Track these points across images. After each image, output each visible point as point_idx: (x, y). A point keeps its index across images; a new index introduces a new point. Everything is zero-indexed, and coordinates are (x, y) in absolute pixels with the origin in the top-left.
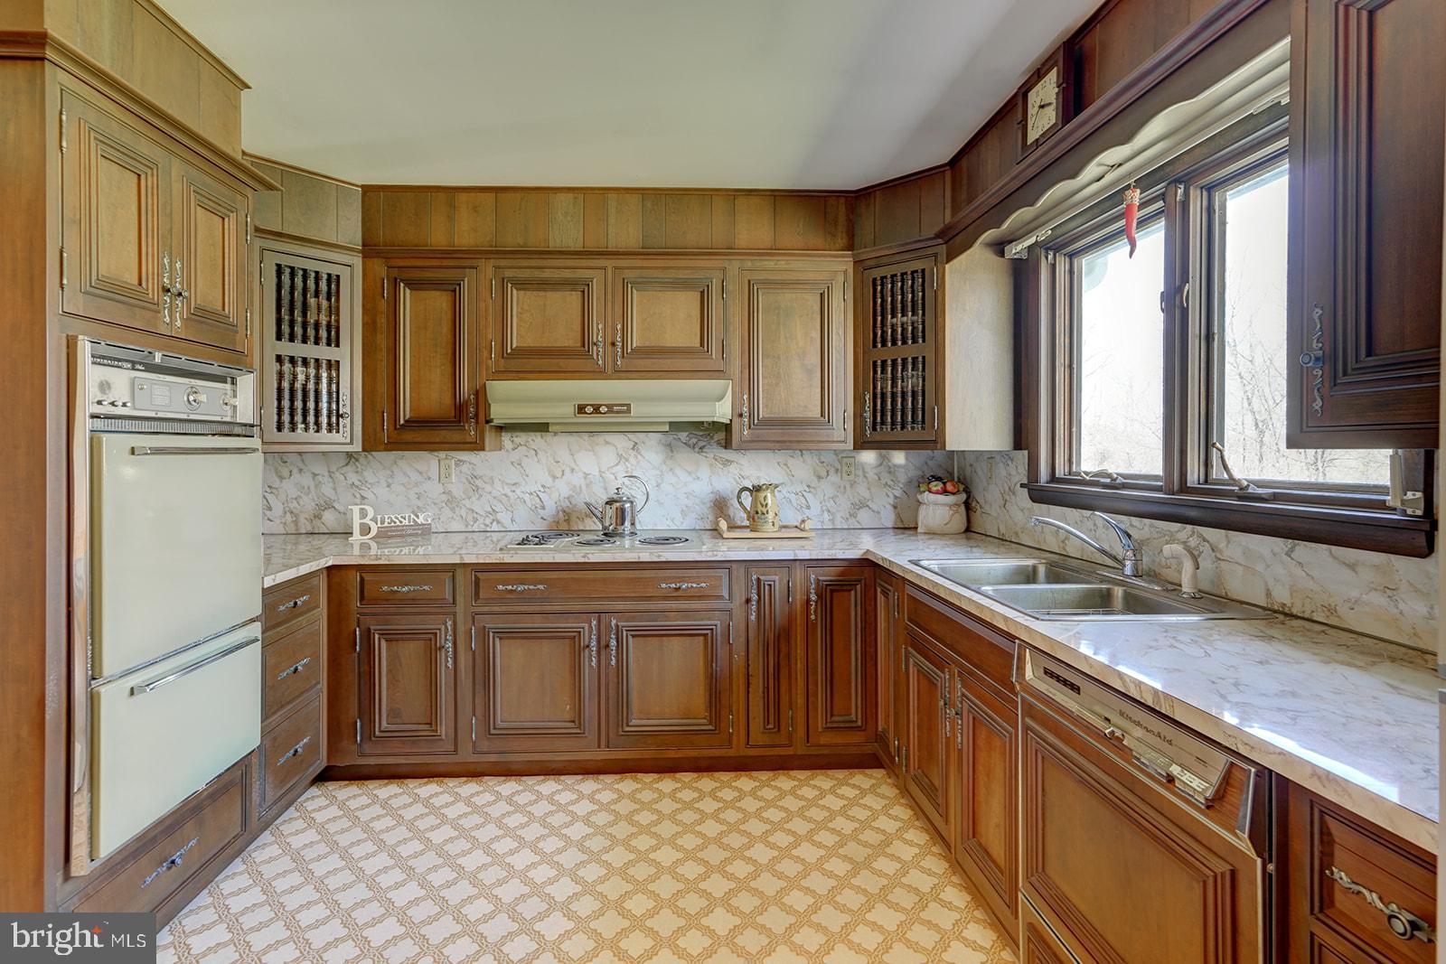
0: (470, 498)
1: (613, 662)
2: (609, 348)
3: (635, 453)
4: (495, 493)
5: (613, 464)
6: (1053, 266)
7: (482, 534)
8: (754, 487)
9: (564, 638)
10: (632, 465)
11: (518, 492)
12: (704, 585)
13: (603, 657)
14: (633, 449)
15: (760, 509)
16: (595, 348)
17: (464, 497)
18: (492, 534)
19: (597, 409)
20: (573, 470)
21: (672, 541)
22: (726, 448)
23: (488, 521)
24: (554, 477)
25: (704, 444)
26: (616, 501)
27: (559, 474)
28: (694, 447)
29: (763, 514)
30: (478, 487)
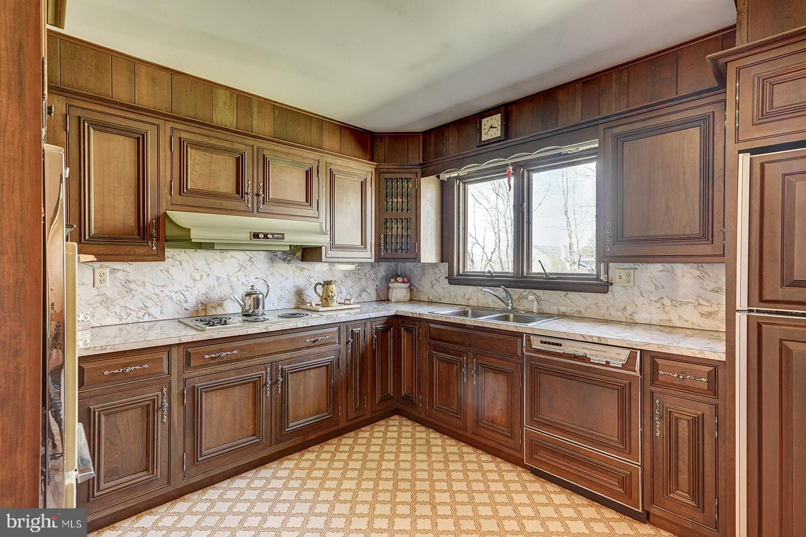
0: (123, 298)
1: (279, 392)
2: (255, 197)
3: (250, 263)
4: (146, 293)
5: (236, 271)
6: (459, 186)
7: (135, 324)
8: (324, 282)
9: (249, 383)
10: (248, 271)
11: (166, 291)
12: (327, 337)
13: (273, 390)
14: (249, 261)
15: (330, 294)
16: (246, 195)
17: (118, 297)
18: (144, 324)
19: (266, 237)
20: (208, 275)
21: (298, 315)
22: (302, 261)
23: (140, 315)
24: (195, 280)
25: (290, 258)
26: (253, 294)
27: (198, 277)
28: (285, 261)
29: (332, 297)
30: (131, 290)
